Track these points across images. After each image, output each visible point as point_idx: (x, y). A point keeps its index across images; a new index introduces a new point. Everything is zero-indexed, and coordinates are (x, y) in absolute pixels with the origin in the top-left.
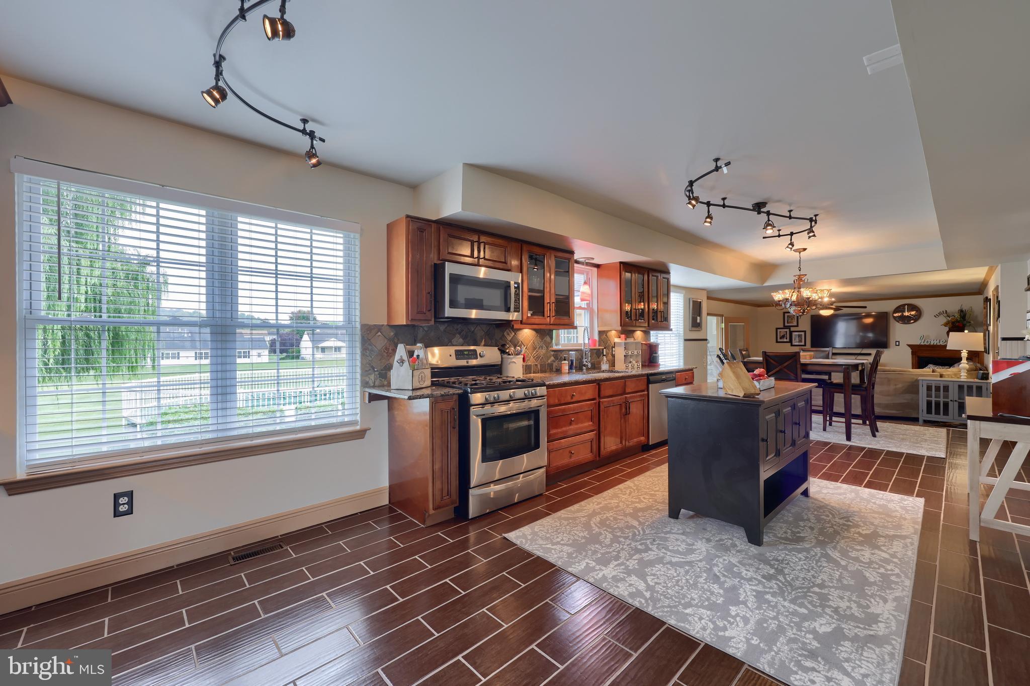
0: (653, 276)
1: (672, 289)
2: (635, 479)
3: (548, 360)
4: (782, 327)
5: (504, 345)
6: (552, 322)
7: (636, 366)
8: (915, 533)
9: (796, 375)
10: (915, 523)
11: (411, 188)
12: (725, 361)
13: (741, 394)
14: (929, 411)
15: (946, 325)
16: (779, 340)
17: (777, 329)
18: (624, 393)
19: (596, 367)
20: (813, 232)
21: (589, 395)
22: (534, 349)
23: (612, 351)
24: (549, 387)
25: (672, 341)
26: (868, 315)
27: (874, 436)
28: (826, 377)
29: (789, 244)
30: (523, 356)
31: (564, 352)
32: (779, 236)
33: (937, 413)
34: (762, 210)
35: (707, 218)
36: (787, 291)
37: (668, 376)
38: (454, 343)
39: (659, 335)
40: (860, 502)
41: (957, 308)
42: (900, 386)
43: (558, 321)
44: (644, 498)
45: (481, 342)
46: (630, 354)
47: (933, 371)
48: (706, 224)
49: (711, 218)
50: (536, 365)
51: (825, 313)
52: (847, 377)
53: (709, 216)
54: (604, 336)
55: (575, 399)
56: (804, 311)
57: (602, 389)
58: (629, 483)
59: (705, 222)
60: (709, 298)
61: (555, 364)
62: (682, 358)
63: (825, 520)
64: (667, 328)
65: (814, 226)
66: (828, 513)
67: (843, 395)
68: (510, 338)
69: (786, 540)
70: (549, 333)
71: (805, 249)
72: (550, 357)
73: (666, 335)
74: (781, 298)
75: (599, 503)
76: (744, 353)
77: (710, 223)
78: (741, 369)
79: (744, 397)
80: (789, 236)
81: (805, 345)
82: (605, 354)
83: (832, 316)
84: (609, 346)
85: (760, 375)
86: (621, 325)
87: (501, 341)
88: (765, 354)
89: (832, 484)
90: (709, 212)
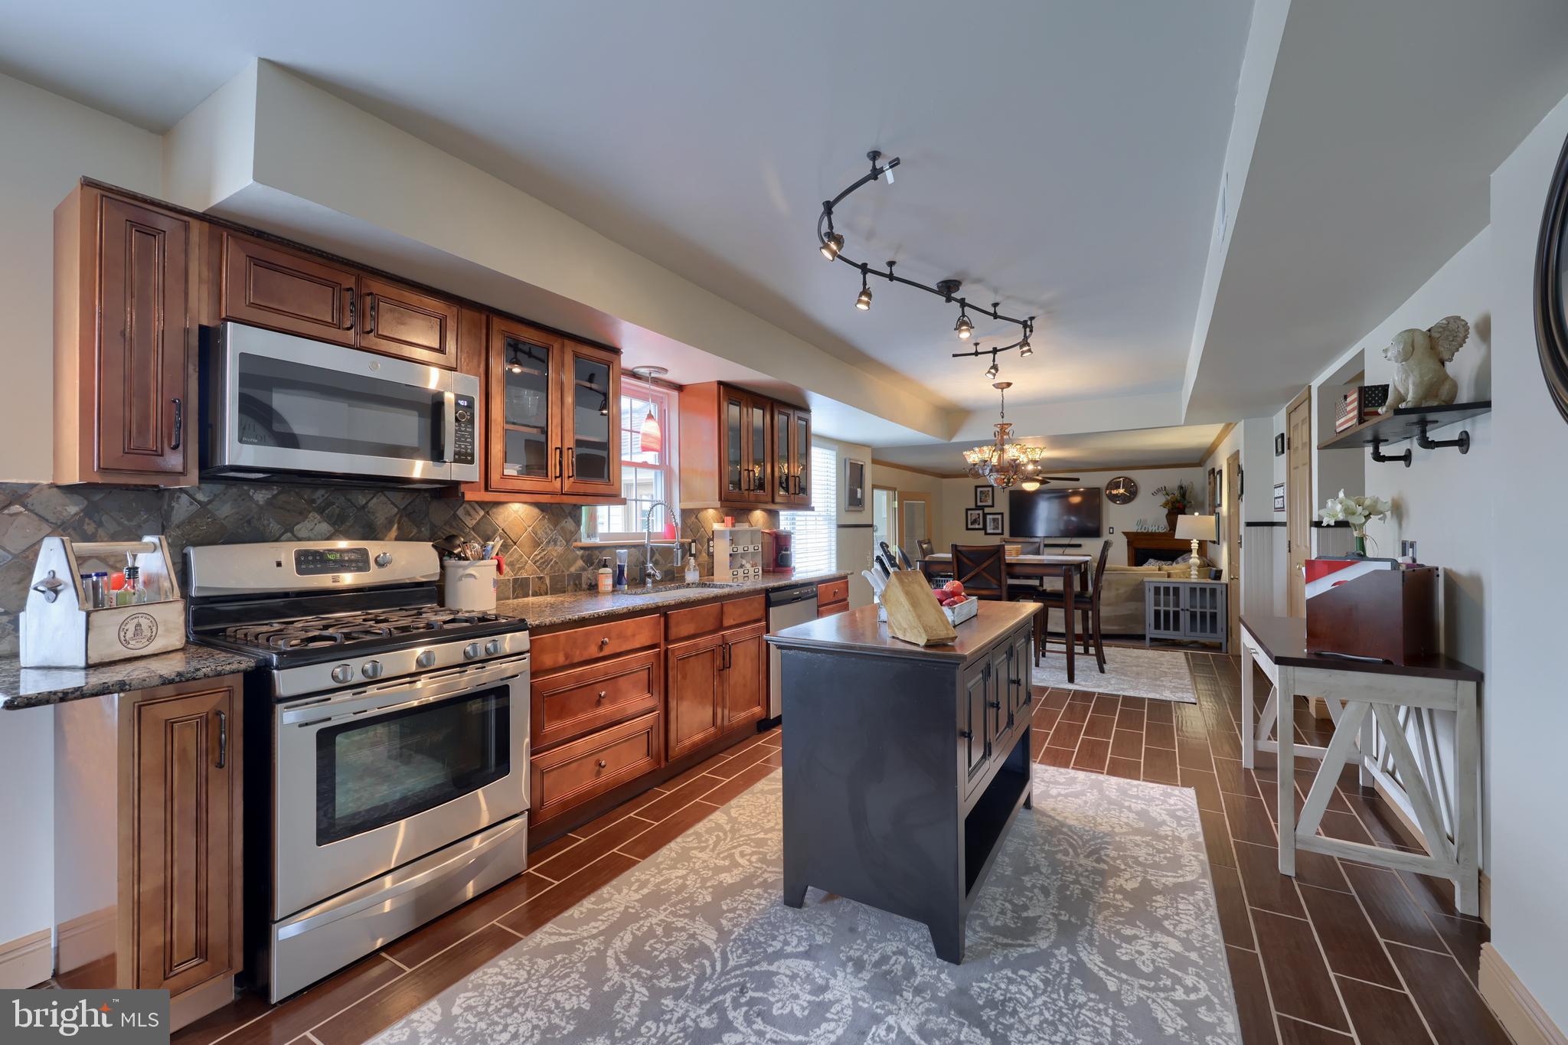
0: (780, 413)
1: (813, 441)
2: (733, 802)
3: (569, 567)
4: (974, 507)
5: (451, 538)
6: (566, 489)
7: (751, 572)
8: (1203, 875)
9: (1000, 581)
10: (1196, 847)
11: (151, 131)
12: (891, 570)
13: (922, 642)
14: (1157, 626)
15: (1164, 506)
16: (970, 526)
17: (967, 510)
18: (720, 627)
19: (673, 577)
20: (1028, 345)
21: (643, 639)
22: (536, 544)
23: (709, 546)
24: (534, 631)
25: (818, 527)
26: (1075, 493)
27: (1102, 671)
28: (1036, 583)
29: (991, 368)
30: (496, 562)
31: (607, 550)
32: (977, 354)
33: (1167, 628)
34: (953, 295)
35: (861, 294)
36: (985, 448)
37: (804, 590)
38: (301, 535)
39: (797, 518)
40: (1109, 810)
41: (1176, 484)
42: (1122, 591)
43: (582, 488)
44: (742, 854)
45: (390, 529)
46: (740, 551)
47: (1160, 569)
48: (859, 306)
49: (869, 295)
50: (540, 578)
51: (1030, 487)
52: (1068, 583)
53: (866, 292)
54: (693, 518)
55: (606, 652)
56: (1009, 480)
57: (672, 622)
58: (718, 817)
59: (859, 301)
60: (875, 461)
61: (586, 576)
62: (834, 556)
63: (1064, 863)
64: (805, 505)
65: (1030, 336)
66: (1066, 846)
67: (1063, 610)
68: (474, 522)
69: (1005, 936)
70: (574, 512)
71: (1009, 385)
72: (575, 561)
73: (808, 518)
74: (977, 460)
75: (643, 884)
76: (925, 546)
77: (868, 304)
78: (922, 587)
79: (927, 646)
80: (991, 355)
81: (1002, 534)
82: (693, 552)
83: (1037, 493)
84: (702, 537)
85: (953, 594)
86: (720, 499)
87: (447, 528)
88: (955, 549)
89: (1061, 774)
90: (865, 283)
